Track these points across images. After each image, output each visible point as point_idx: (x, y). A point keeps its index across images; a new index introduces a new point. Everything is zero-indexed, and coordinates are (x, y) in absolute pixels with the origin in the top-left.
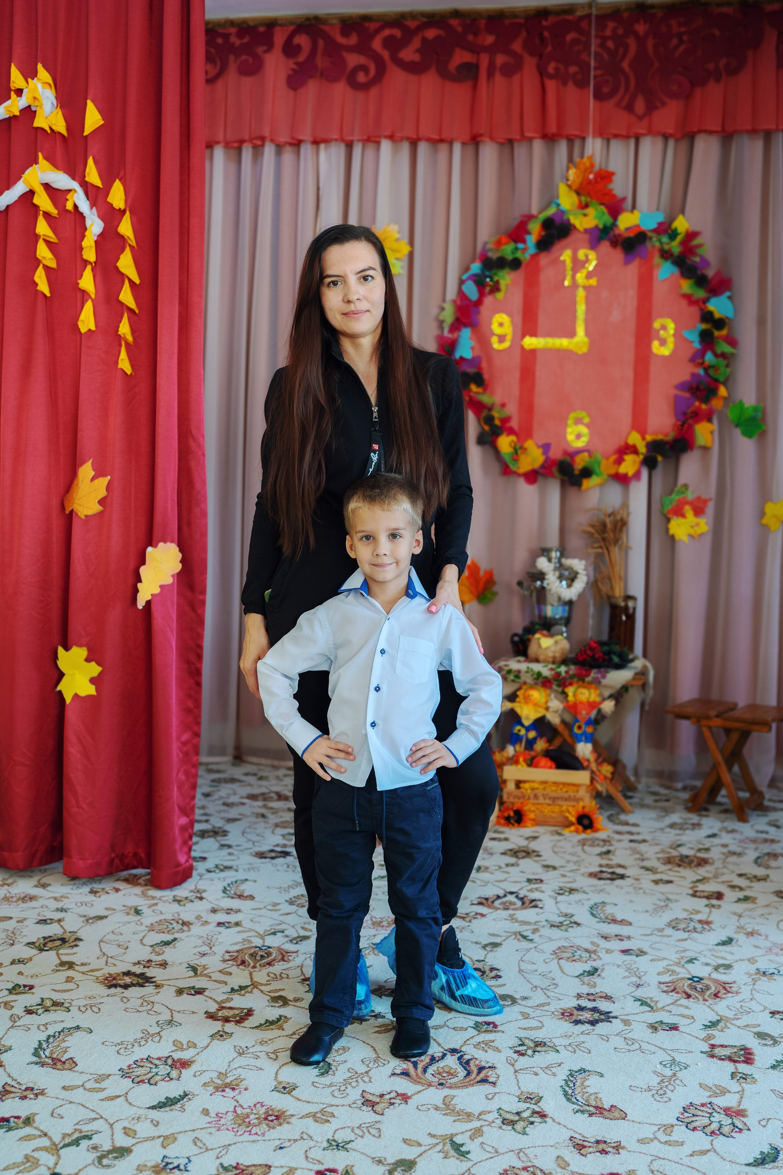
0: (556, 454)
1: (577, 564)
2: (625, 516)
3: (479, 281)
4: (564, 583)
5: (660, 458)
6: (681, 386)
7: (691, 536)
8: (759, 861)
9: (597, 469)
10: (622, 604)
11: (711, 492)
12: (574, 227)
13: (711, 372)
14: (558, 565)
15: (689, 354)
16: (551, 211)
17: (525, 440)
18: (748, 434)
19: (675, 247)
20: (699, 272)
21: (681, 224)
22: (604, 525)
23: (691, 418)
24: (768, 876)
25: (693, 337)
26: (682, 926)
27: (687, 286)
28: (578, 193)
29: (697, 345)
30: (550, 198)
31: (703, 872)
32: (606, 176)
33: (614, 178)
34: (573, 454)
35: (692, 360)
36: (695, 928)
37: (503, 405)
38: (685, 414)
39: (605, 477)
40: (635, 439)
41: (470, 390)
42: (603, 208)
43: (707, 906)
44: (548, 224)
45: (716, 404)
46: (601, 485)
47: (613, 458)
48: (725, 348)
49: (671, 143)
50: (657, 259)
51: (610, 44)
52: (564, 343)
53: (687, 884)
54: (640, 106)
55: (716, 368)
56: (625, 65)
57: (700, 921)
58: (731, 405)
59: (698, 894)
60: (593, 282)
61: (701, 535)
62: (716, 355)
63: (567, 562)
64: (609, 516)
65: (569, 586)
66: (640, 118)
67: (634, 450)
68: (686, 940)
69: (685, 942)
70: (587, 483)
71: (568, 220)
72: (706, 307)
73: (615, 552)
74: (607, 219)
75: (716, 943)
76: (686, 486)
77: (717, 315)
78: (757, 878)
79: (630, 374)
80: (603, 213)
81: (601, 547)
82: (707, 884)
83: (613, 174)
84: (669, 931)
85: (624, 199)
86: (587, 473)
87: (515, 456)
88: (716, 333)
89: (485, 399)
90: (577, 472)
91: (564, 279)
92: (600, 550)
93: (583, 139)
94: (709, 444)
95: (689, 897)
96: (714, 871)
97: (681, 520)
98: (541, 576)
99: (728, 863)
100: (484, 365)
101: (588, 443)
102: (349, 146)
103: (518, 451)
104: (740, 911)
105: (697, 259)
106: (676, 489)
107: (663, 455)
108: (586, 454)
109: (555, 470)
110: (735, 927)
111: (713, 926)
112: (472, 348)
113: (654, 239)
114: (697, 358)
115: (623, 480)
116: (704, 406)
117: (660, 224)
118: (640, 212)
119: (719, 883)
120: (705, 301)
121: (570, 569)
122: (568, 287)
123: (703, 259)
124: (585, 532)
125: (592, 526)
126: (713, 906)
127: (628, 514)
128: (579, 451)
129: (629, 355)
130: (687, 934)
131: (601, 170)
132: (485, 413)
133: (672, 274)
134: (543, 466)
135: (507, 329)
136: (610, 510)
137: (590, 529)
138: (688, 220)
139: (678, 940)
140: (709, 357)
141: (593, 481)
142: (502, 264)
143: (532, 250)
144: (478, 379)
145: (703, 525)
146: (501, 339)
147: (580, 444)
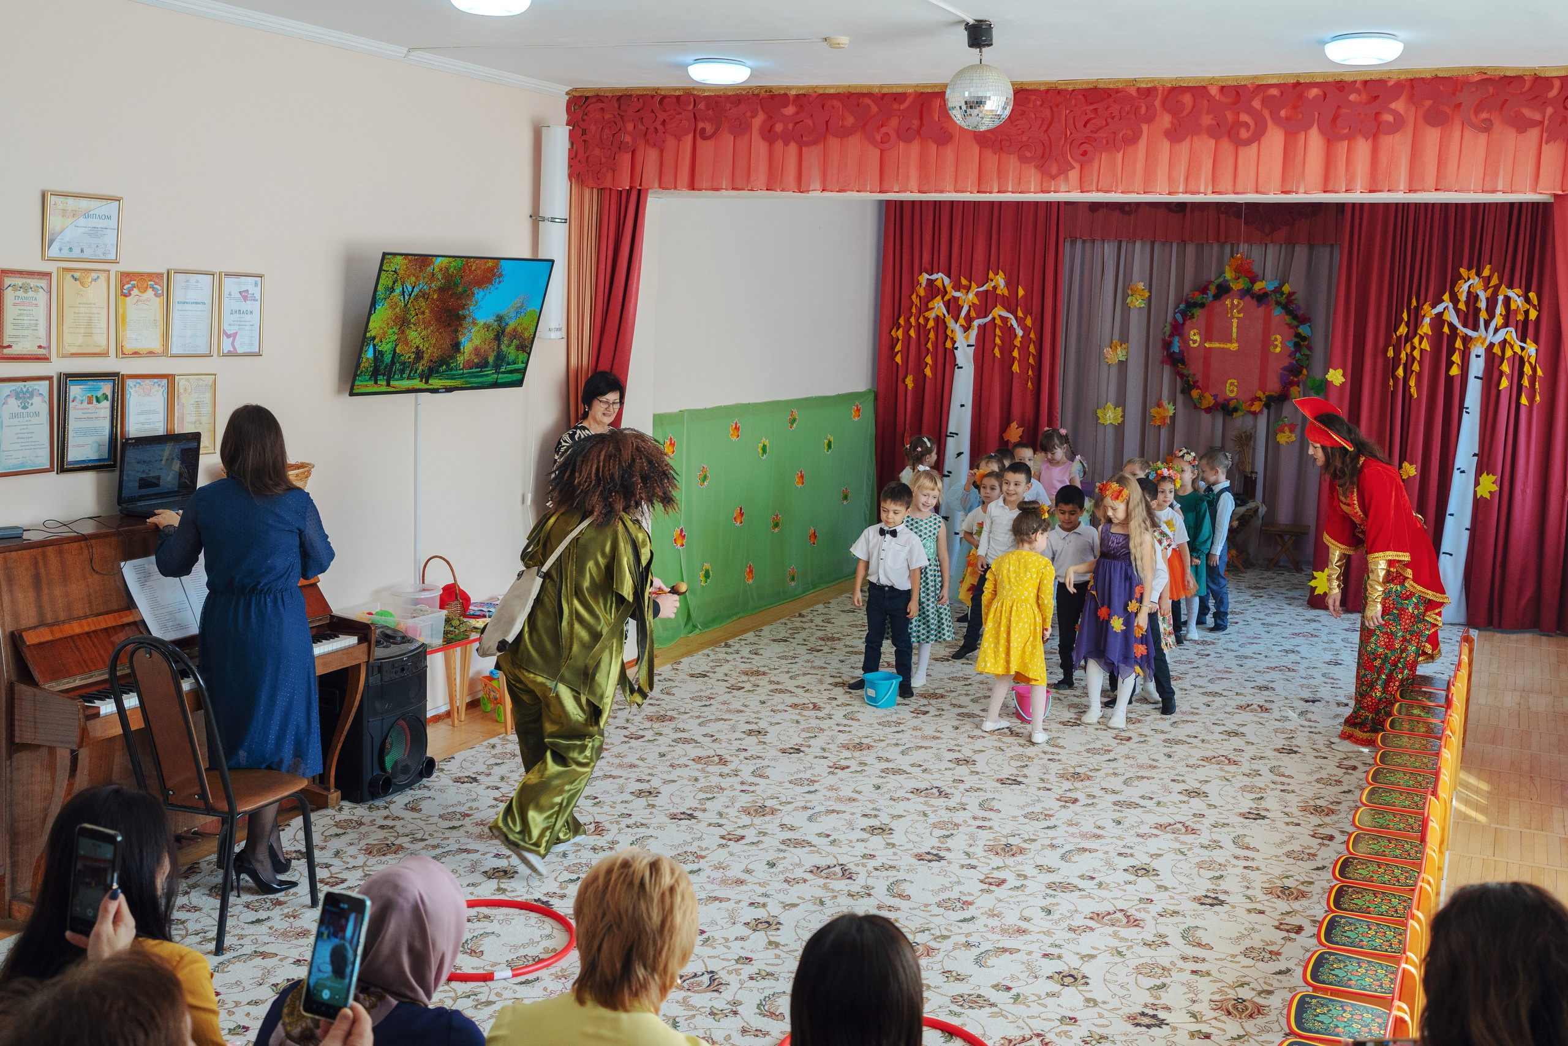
0: (1220, 400)
2: (1253, 432)
3: (1184, 314)
5: (1272, 404)
6: (1284, 369)
7: (1287, 442)
9: (1240, 408)
10: (1250, 475)
12: (1233, 288)
13: (1299, 362)
15: (1289, 353)
16: (1221, 280)
17: (1205, 392)
19: (1283, 300)
20: (1295, 312)
21: (1287, 288)
22: (1243, 437)
23: (1288, 384)
25: (1290, 345)
27: (1288, 319)
28: (1235, 272)
29: (1293, 349)
30: (1221, 273)
32: (1249, 262)
33: (1254, 264)
34: (1229, 400)
35: (1290, 356)
37: (1194, 375)
38: (1285, 382)
40: (1260, 394)
41: (1178, 367)
42: (1247, 279)
44: (1219, 287)
45: (1302, 378)
46: (1242, 417)
47: (1249, 403)
48: (1307, 352)
49: (1284, 247)
50: (1274, 305)
52: (1225, 346)
54: (1267, 229)
55: (1302, 360)
58: (1309, 379)
60: (1241, 315)
61: (1292, 443)
62: (1302, 354)
64: (1245, 431)
66: (1268, 235)
67: (1259, 399)
70: (1235, 415)
71: (1230, 285)
72: (1298, 330)
74: (1250, 285)
76: (1286, 418)
77: (1303, 335)
79: (1258, 361)
80: (1248, 282)
81: (1240, 448)
83: (1253, 262)
85: (1258, 274)
86: (1236, 410)
87: (1200, 400)
88: (1303, 344)
89: (1185, 372)
90: (1230, 409)
91: (1227, 313)
93: (1238, 244)
97: (1282, 434)
100: (1185, 355)
101: (1237, 395)
102: (1120, 243)
103: (1201, 397)
105: (1294, 306)
106: (1281, 419)
107: (1274, 402)
108: (1235, 401)
109: (1219, 407)
112: (1179, 346)
113: (1273, 296)
114: (1292, 355)
115: (1254, 413)
116: (1295, 379)
117: (1276, 288)
118: (1266, 282)
120: (1297, 327)
122: (1229, 317)
123: (1297, 306)
124: (1232, 440)
127: (1255, 431)
128: (1232, 399)
129: (1258, 353)
131: (1247, 259)
132: (1184, 378)
133: (1281, 313)
134: (1213, 406)
135: (1197, 338)
137: (1235, 439)
140: (1298, 355)
141: (1239, 413)
142: (1195, 305)
143: (1211, 299)
144: (1183, 362)
145: (1293, 438)
146: (1195, 342)
147: (1232, 395)
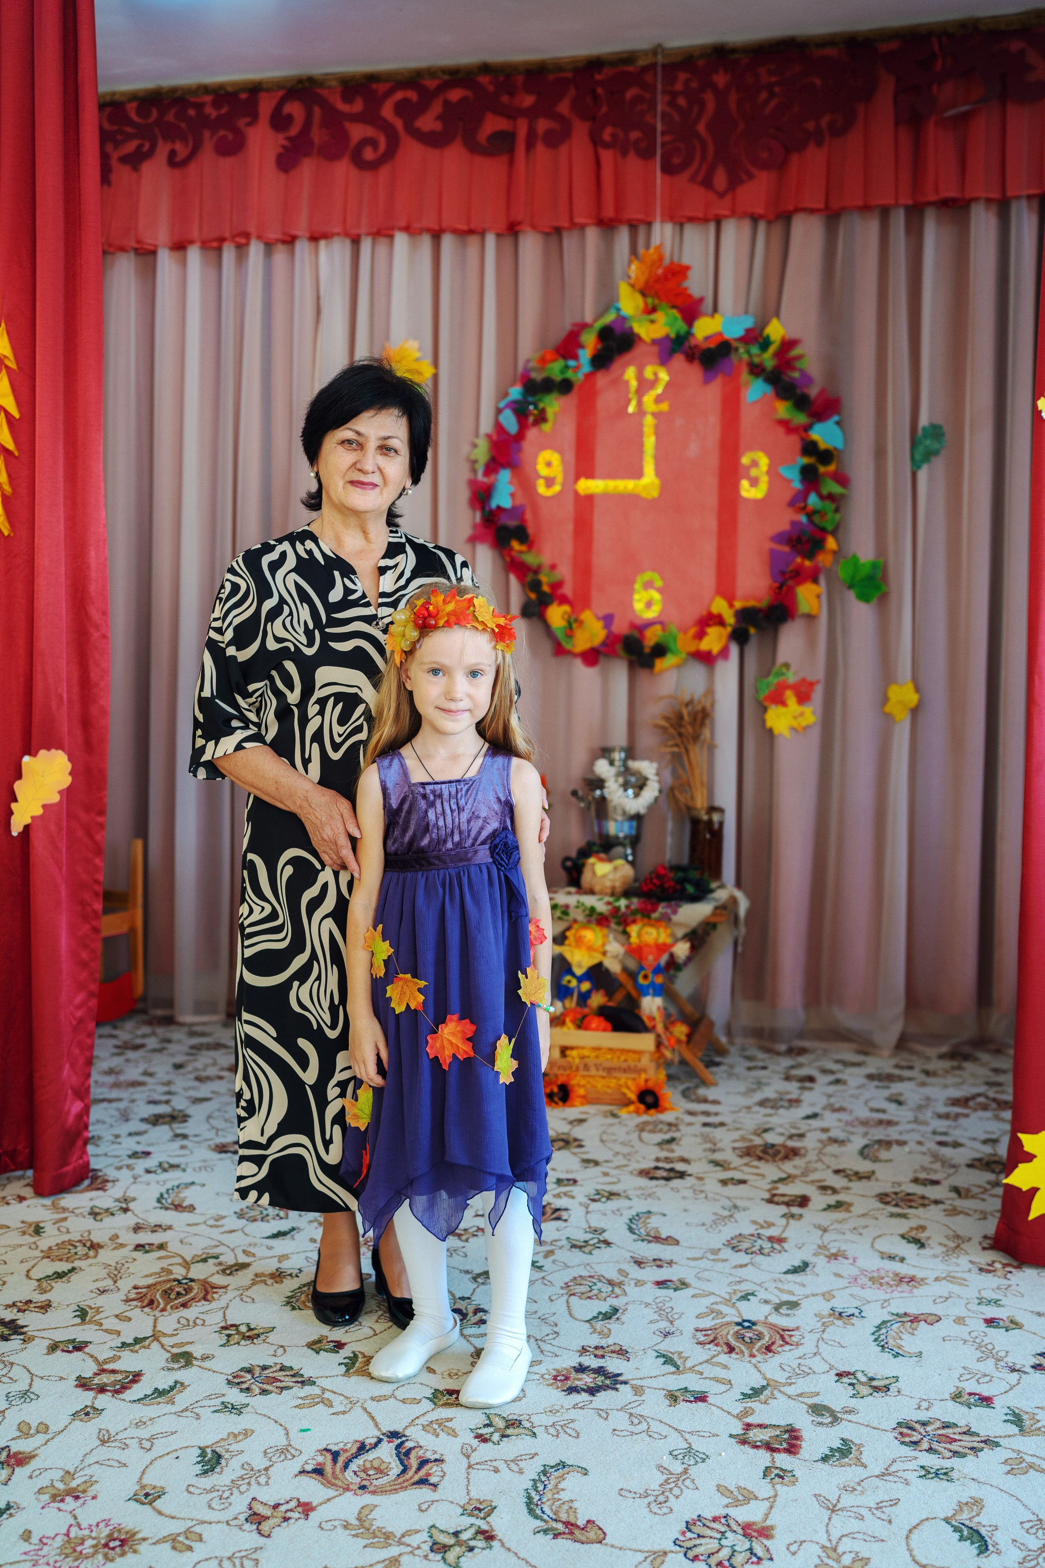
0: (620, 627)
1: (646, 767)
2: (708, 705)
3: (520, 410)
4: (630, 792)
5: (752, 631)
6: (778, 538)
7: (793, 729)
8: (866, 1151)
9: (672, 646)
10: (705, 818)
11: (818, 673)
12: (639, 337)
13: (816, 519)
14: (622, 769)
15: (788, 496)
16: (610, 318)
17: (582, 610)
18: (864, 597)
19: (768, 359)
20: (798, 391)
21: (775, 331)
22: (680, 717)
23: (791, 578)
24: (873, 1172)
25: (792, 474)
26: (745, 1245)
27: (783, 410)
28: (644, 293)
29: (797, 485)
30: (608, 300)
31: (789, 1167)
32: (679, 272)
33: (690, 273)
34: (642, 627)
35: (792, 504)
36: (761, 1248)
37: (553, 567)
38: (783, 573)
39: (684, 655)
40: (720, 606)
41: (511, 549)
42: (674, 312)
43: (784, 1216)
44: (605, 334)
45: (824, 560)
46: (678, 666)
47: (693, 631)
48: (835, 488)
49: (762, 226)
50: (745, 376)
51: (682, 101)
52: (627, 485)
53: (765, 1184)
54: (720, 179)
55: (822, 514)
56: (701, 128)
57: (771, 1239)
58: (842, 561)
59: (776, 1199)
60: (665, 407)
61: (806, 728)
62: (822, 497)
63: (634, 765)
64: (687, 705)
65: (637, 795)
66: (721, 195)
67: (719, 620)
68: (746, 1265)
69: (744, 1269)
70: (661, 664)
71: (631, 328)
72: (809, 436)
73: (697, 754)
74: (681, 326)
75: (785, 1270)
76: (787, 666)
77: (822, 446)
78: (859, 1176)
79: (712, 523)
80: (676, 318)
81: (677, 745)
82: (791, 1185)
83: (687, 268)
84: (727, 1253)
85: (701, 300)
86: (660, 650)
87: (570, 632)
88: (822, 469)
89: (530, 559)
90: (647, 650)
91: (628, 402)
92: (676, 749)
93: (649, 224)
94: (814, 612)
95: (764, 1203)
96: (804, 1166)
97: (780, 709)
98: (599, 783)
99: (824, 1154)
100: (528, 516)
101: (662, 612)
102: (356, 241)
103: (573, 625)
104: (825, 1224)
105: (796, 375)
106: (775, 670)
107: (756, 625)
108: (658, 627)
109: (619, 647)
110: (816, 1247)
111: (785, 1245)
112: (512, 495)
113: (741, 350)
114: (798, 502)
115: (707, 659)
116: (808, 563)
117: (748, 331)
118: (723, 316)
119: (807, 1183)
120: (807, 428)
121: (637, 774)
122: (633, 414)
123: (803, 373)
124: (657, 726)
125: (667, 719)
126: (793, 1216)
127: (713, 704)
128: (650, 624)
129: (711, 499)
130: (750, 1256)
131: (672, 263)
132: (530, 577)
133: (765, 395)
134: (604, 644)
135: (558, 470)
136: (687, 698)
137: (663, 723)
138: (783, 325)
139: (735, 1267)
140: (813, 500)
141: (669, 661)
142: (548, 386)
143: (586, 368)
144: (521, 534)
145: (809, 715)
146: (550, 482)
147: (651, 614)
